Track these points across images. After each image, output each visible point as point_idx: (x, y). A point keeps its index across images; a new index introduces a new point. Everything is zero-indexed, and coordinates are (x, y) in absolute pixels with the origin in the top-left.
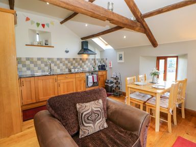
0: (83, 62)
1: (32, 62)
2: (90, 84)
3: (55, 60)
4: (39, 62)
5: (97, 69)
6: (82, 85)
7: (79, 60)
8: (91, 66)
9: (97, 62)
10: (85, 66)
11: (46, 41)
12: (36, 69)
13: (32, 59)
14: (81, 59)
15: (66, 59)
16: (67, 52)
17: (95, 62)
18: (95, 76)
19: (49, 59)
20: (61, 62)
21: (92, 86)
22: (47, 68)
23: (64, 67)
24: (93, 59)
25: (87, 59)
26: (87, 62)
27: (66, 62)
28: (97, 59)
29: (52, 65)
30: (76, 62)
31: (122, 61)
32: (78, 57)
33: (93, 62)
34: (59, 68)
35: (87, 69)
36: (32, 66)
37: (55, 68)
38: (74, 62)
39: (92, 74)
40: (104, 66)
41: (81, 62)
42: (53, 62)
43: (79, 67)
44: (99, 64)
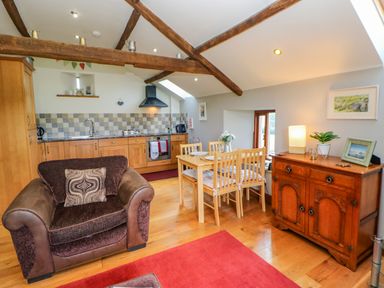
0: (149, 119)
1: (66, 120)
2: (154, 156)
3: (101, 116)
4: (76, 120)
5: (174, 131)
6: (141, 156)
7: (140, 116)
8: (164, 127)
9: (174, 119)
10: (153, 127)
11: (89, 88)
12: (72, 130)
13: (66, 115)
14: (144, 115)
15: (119, 115)
16: (120, 103)
17: (170, 119)
18: (163, 142)
19: (91, 115)
20: (110, 121)
21: (156, 160)
22: (88, 129)
23: (116, 128)
24: (167, 115)
25: (155, 115)
26: (156, 119)
27: (120, 120)
28: (174, 115)
29: (97, 124)
30: (137, 119)
31: (205, 118)
32: (140, 111)
33: (167, 119)
34: (107, 128)
35: (156, 132)
36: (66, 125)
37: (102, 128)
38: (133, 119)
39: (159, 139)
40: (183, 126)
41: (145, 119)
42: (97, 120)
43: (141, 127)
44: (178, 123)
